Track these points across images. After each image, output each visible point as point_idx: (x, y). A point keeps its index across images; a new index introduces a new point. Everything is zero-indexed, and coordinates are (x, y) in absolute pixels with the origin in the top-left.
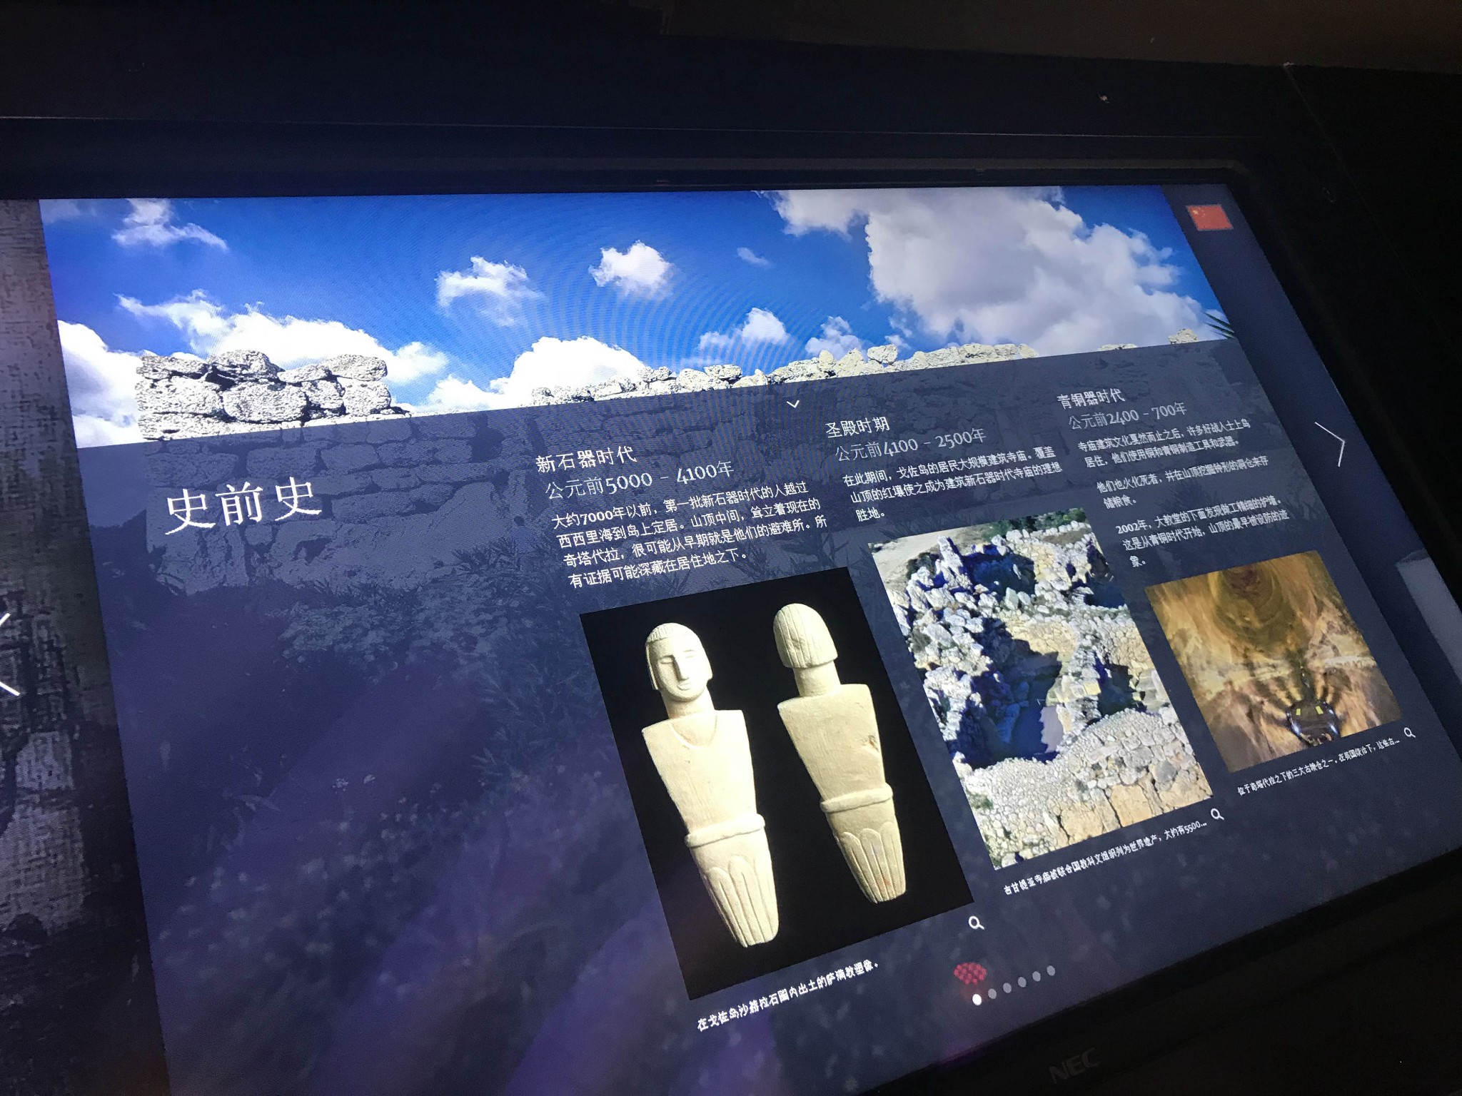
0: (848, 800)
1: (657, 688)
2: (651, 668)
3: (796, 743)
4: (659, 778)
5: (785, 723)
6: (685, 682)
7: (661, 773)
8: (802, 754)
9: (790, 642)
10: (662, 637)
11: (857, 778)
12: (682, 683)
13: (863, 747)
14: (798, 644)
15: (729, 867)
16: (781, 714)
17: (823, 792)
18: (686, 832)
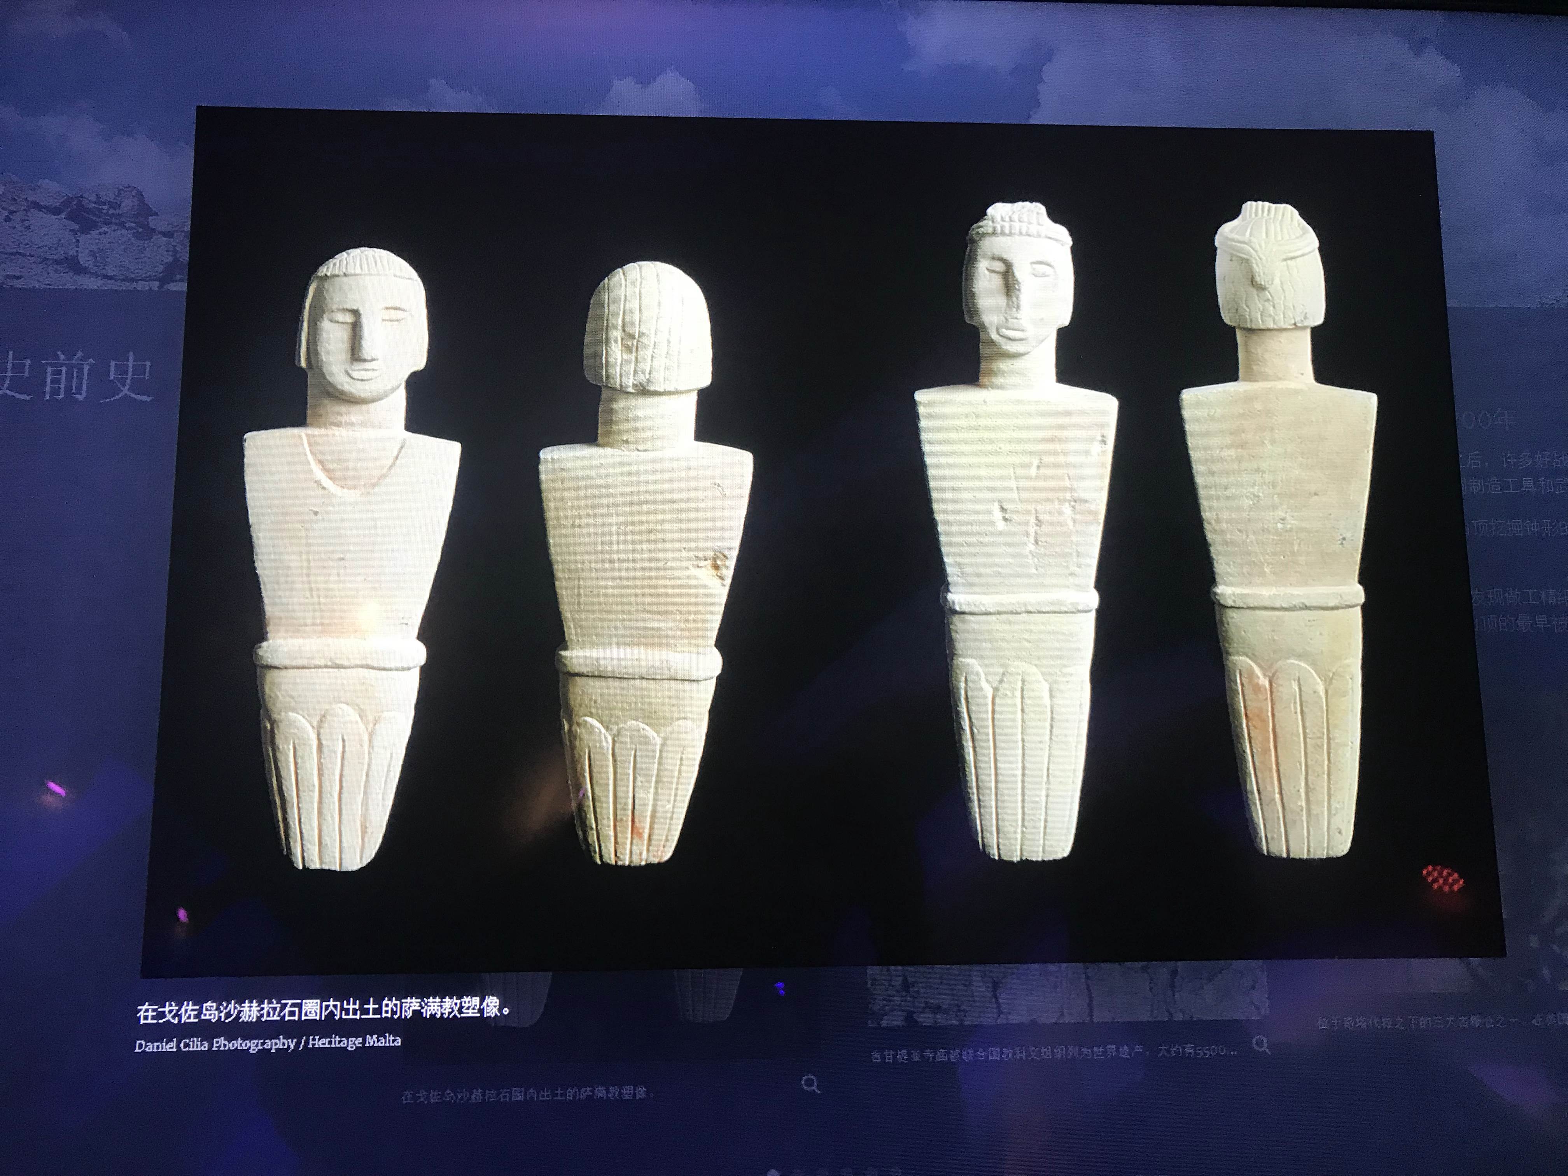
0: (620, 660)
1: (303, 364)
2: (305, 325)
3: (551, 528)
4: (247, 526)
5: (543, 487)
6: (366, 365)
7: (252, 520)
8: (555, 552)
9: (616, 335)
10: (351, 270)
11: (655, 623)
12: (358, 365)
13: (693, 570)
14: (632, 341)
15: (323, 717)
16: (542, 469)
17: (571, 632)
18: (262, 636)
